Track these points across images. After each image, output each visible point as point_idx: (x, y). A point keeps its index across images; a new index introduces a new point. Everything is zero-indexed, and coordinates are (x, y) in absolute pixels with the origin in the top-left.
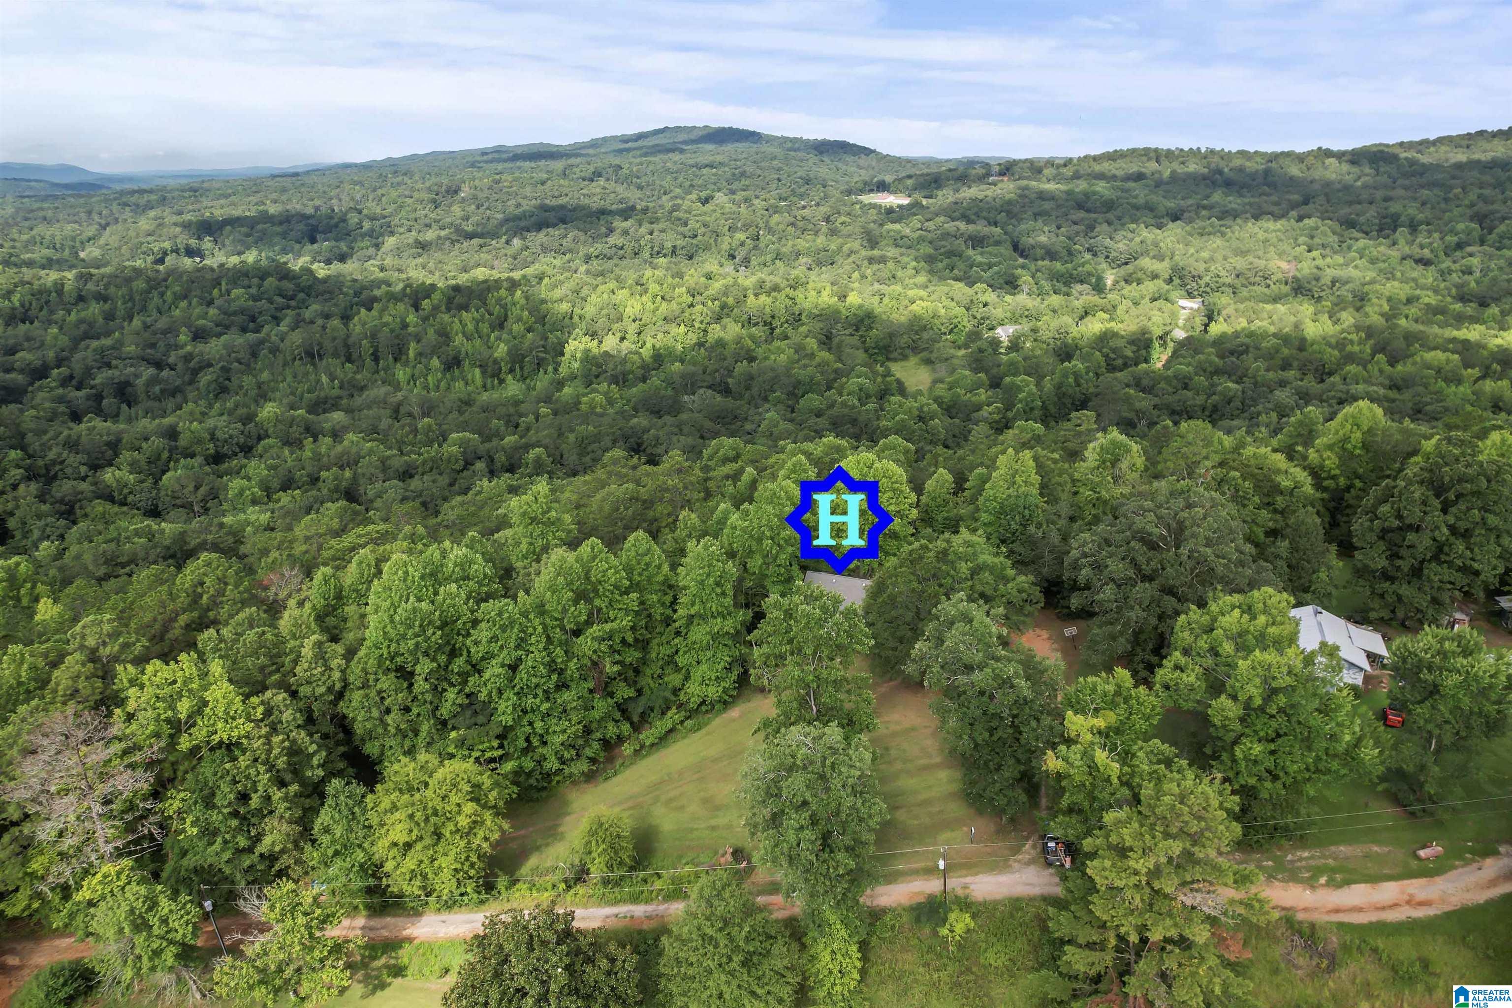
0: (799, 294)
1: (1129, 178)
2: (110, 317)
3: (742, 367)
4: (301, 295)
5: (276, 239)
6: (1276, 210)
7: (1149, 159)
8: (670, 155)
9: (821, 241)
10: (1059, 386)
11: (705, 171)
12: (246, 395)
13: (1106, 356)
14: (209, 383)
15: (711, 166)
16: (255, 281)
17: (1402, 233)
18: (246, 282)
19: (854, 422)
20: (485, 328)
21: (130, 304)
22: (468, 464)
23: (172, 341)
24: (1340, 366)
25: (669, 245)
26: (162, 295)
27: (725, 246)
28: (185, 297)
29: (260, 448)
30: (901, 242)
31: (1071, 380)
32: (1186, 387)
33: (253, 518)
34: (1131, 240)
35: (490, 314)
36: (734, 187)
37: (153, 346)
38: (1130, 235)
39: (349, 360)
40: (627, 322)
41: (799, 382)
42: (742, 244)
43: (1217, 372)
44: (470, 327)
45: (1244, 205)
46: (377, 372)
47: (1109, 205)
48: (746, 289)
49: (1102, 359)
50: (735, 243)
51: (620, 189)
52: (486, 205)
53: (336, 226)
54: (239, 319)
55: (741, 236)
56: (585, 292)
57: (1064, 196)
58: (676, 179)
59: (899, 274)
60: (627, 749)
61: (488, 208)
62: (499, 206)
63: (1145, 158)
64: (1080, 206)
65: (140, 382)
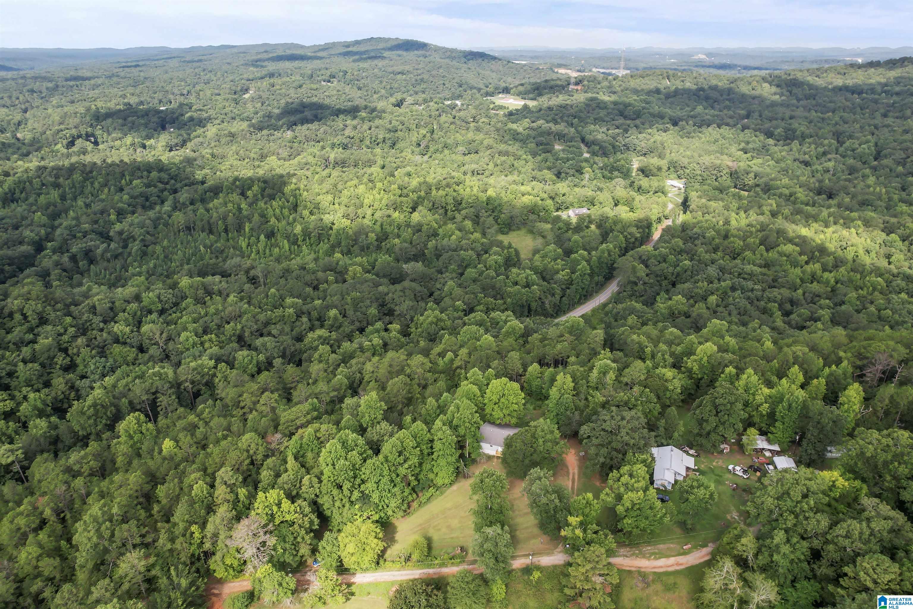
0: (460, 188)
1: (649, 93)
2: (63, 198)
3: (431, 244)
4: (173, 181)
5: (142, 128)
6: (730, 121)
7: (663, 78)
8: (376, 62)
9: (470, 135)
10: (599, 258)
11: (399, 77)
12: (158, 258)
13: (625, 237)
14: (137, 251)
15: (402, 73)
16: (145, 173)
17: (795, 145)
18: (140, 174)
19: (493, 287)
20: (286, 212)
21: (73, 190)
22: (298, 316)
23: (107, 219)
24: (743, 250)
25: (381, 137)
26: (92, 183)
27: (414, 139)
28: (106, 185)
29: (184, 305)
30: (517, 137)
31: (606, 255)
32: (665, 261)
33: (206, 362)
34: (648, 140)
35: (288, 202)
36: (416, 89)
37: (96, 222)
38: (648, 137)
39: (211, 232)
40: (366, 207)
41: (464, 259)
42: (424, 136)
43: (681, 252)
44: (278, 211)
45: (713, 116)
46: (228, 240)
47: (638, 115)
48: (431, 186)
49: (623, 239)
50: (421, 136)
51: (347, 89)
52: (267, 102)
53: (177, 118)
54: (141, 200)
55: (423, 131)
56: (340, 187)
57: (612, 106)
58: (381, 82)
59: (516, 164)
60: (415, 504)
61: (269, 105)
62: (275, 103)
63: (661, 77)
64: (621, 114)
65: (99, 251)
